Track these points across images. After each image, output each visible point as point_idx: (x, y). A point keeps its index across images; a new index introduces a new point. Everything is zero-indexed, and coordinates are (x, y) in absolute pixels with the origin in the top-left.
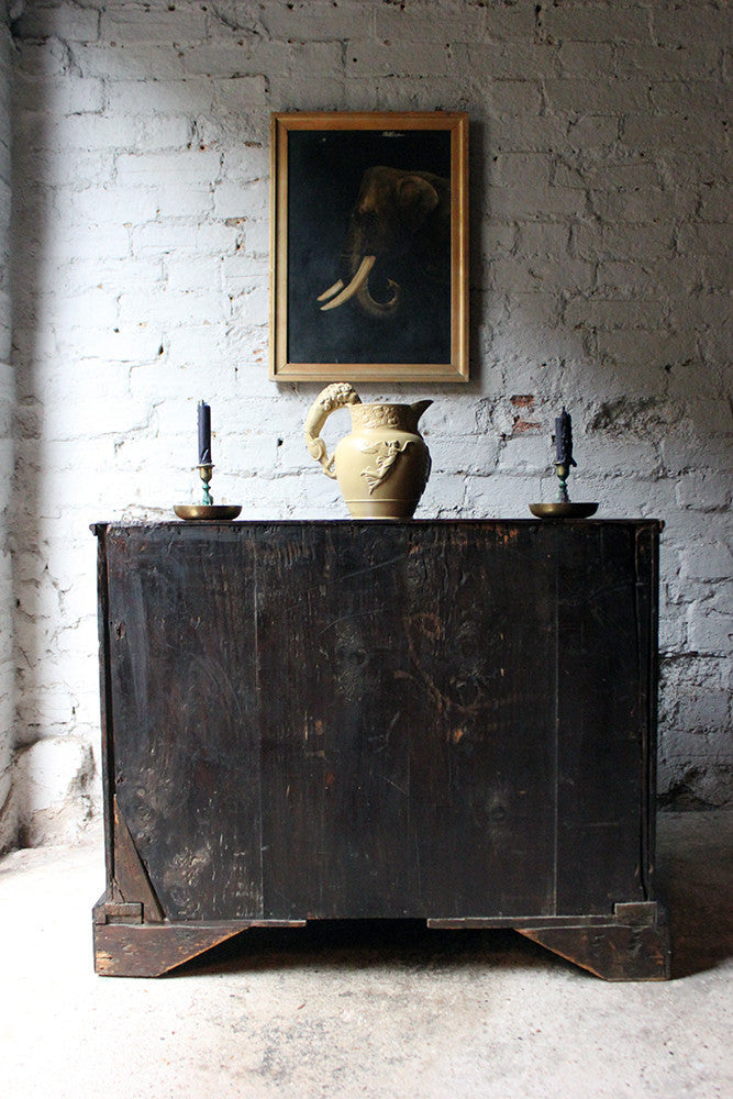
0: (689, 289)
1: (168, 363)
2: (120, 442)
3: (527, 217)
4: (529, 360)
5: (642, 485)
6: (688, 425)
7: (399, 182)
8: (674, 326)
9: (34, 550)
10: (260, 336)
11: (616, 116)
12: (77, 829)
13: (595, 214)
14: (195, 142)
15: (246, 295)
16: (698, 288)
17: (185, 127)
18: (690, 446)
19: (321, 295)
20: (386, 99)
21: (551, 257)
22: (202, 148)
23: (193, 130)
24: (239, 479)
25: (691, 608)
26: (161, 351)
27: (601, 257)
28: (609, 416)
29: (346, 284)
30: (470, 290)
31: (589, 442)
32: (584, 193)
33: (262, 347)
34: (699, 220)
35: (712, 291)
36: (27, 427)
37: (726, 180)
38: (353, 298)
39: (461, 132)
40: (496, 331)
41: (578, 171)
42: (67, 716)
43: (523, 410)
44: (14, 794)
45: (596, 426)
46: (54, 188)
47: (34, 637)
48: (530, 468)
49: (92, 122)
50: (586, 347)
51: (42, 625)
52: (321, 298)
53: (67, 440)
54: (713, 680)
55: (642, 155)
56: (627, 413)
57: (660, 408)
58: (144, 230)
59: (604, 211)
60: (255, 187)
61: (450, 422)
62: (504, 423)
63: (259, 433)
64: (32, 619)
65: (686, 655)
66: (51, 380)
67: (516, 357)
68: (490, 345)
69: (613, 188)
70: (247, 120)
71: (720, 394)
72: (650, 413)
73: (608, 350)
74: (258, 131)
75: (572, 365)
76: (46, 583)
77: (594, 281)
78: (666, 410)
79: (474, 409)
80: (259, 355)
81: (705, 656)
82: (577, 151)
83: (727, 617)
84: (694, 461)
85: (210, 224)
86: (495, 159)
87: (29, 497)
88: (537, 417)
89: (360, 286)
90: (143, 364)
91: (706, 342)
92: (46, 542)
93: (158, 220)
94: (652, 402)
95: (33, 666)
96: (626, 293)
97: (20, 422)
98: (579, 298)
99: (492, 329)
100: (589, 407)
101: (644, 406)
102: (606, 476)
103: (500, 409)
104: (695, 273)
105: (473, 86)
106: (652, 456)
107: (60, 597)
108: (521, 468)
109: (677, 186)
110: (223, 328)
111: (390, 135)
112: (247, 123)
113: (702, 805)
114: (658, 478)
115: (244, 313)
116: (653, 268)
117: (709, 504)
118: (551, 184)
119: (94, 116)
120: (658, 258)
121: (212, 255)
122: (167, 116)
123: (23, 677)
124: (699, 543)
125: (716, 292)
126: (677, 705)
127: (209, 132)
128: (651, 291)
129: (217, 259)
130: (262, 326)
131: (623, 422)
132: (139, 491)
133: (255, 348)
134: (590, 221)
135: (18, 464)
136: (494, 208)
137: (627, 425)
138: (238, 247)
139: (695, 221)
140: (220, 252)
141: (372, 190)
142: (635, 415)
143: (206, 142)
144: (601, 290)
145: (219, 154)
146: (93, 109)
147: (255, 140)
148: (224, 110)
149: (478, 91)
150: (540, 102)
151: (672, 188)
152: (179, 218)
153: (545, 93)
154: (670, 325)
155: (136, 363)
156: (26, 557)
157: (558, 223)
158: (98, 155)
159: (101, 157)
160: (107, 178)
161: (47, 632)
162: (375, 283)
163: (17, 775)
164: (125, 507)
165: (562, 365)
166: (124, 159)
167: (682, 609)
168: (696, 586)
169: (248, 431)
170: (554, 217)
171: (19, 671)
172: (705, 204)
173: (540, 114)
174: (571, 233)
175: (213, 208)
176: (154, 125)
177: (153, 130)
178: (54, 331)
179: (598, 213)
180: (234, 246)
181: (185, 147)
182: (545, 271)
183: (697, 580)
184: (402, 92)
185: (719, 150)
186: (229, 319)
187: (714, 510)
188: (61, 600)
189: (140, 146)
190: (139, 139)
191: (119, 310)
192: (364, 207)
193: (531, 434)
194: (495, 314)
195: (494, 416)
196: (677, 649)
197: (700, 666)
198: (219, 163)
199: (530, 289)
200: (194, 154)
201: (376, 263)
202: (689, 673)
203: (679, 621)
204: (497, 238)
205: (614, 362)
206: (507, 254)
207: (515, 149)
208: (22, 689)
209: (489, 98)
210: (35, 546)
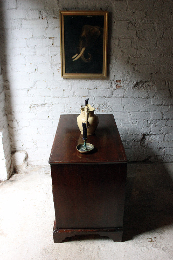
0: (158, 55)
1: (38, 72)
2: (28, 90)
3: (121, 37)
4: (120, 72)
5: (144, 100)
6: (155, 87)
7: (91, 29)
8: (154, 64)
9: (11, 114)
10: (59, 66)
11: (145, 11)
12: (25, 168)
13: (138, 36)
14: (41, 17)
15: (55, 56)
16: (161, 55)
17: (38, 13)
18: (155, 92)
19: (73, 57)
20: (88, 5)
21: (127, 47)
22: (43, 18)
23: (40, 14)
24: (55, 98)
25: (152, 125)
26: (36, 69)
27: (138, 47)
28: (138, 84)
29: (79, 54)
30: (108, 55)
31: (133, 91)
32: (136, 31)
33: (59, 69)
34: (163, 38)
35: (164, 56)
36: (7, 87)
37: (170, 28)
38: (80, 58)
39: (106, 16)
40: (113, 65)
41: (135, 25)
42: (22, 147)
43: (118, 83)
44: (12, 162)
45: (135, 86)
46: (7, 29)
47: (13, 132)
48: (119, 96)
49: (15, 11)
50: (134, 69)
51: (14, 129)
52: (73, 58)
53: (16, 90)
54: (155, 139)
55: (151, 21)
56: (142, 83)
57: (149, 83)
58: (30, 40)
59: (140, 36)
60: (56, 29)
61: (102, 86)
62: (114, 86)
63: (59, 88)
64: (12, 128)
65: (150, 134)
66: (11, 77)
67: (117, 71)
68: (112, 69)
69: (143, 30)
70: (53, 11)
71: (163, 80)
72: (147, 84)
73: (138, 70)
74: (56, 14)
75: (130, 73)
76: (14, 120)
77: (137, 53)
78: (150, 83)
79: (107, 83)
80: (59, 71)
81: (154, 134)
82: (135, 20)
83: (159, 127)
84: (156, 95)
85: (46, 39)
86: (115, 22)
87: (9, 102)
88: (122, 84)
89: (82, 55)
90: (32, 73)
91: (161, 68)
92: (14, 112)
93: (33, 37)
94: (148, 81)
95: (13, 137)
96: (144, 56)
97: (5, 86)
98: (133, 57)
99: (112, 65)
100: (133, 83)
101: (146, 82)
102: (136, 98)
103: (113, 83)
104: (160, 52)
105: (110, 2)
106: (147, 94)
107: (18, 123)
108: (117, 96)
109: (158, 29)
110: (50, 64)
111: (89, 17)
112: (54, 12)
113: (151, 162)
114: (147, 98)
115: (55, 60)
116: (151, 50)
117: (158, 104)
118: (128, 29)
119: (15, 10)
120: (152, 47)
121: (46, 46)
122: (33, 10)
123: (11, 139)
124: (155, 112)
125: (165, 56)
126: (148, 144)
127: (44, 14)
128: (150, 56)
129: (48, 47)
130: (59, 64)
131: (141, 85)
132: (33, 101)
133: (58, 69)
134: (136, 38)
135: (5, 96)
136: (114, 35)
137: (142, 86)
138: (53, 44)
139: (162, 39)
140: (48, 45)
141: (85, 31)
142: (143, 84)
143: (43, 17)
144: (138, 55)
145: (47, 20)
146: (14, 8)
147: (56, 17)
148: (47, 8)
149: (111, 4)
150: (126, 7)
151: (157, 30)
152: (38, 37)
153: (128, 4)
154: (153, 64)
155: (30, 72)
156: (10, 115)
157: (129, 39)
158: (17, 20)
159: (18, 21)
160: (19, 26)
161: (15, 130)
162: (85, 54)
163: (12, 159)
164: (30, 104)
165: (128, 73)
166: (24, 22)
167: (150, 125)
168: (154, 121)
169: (57, 88)
170: (128, 37)
171: (10, 138)
172: (164, 34)
173: (126, 10)
174: (132, 41)
175: (46, 34)
176: (30, 12)
177: (30, 14)
178: (10, 65)
179: (139, 36)
180: (52, 44)
181: (38, 18)
182: (125, 51)
183: (154, 120)
184: (92, 4)
185: (169, 20)
186: (51, 62)
187: (159, 105)
188: (18, 124)
189: (27, 18)
190: (27, 16)
191: (25, 60)
192: (82, 35)
193: (120, 89)
194: (113, 61)
195: (112, 84)
196: (148, 133)
197: (153, 136)
198: (47, 23)
199: (121, 55)
200: (41, 20)
201: (85, 49)
202: (151, 137)
203: (149, 128)
204: (115, 42)
205: (140, 72)
206: (116, 47)
207: (119, 19)
208: (11, 142)
209: (114, 6)
210: (11, 113)
